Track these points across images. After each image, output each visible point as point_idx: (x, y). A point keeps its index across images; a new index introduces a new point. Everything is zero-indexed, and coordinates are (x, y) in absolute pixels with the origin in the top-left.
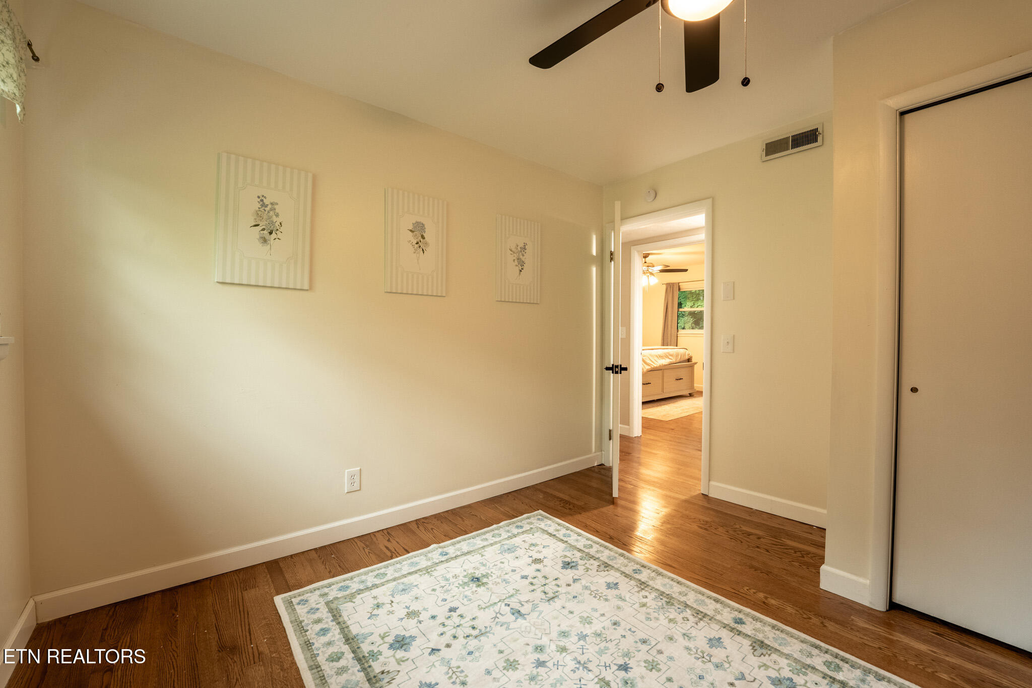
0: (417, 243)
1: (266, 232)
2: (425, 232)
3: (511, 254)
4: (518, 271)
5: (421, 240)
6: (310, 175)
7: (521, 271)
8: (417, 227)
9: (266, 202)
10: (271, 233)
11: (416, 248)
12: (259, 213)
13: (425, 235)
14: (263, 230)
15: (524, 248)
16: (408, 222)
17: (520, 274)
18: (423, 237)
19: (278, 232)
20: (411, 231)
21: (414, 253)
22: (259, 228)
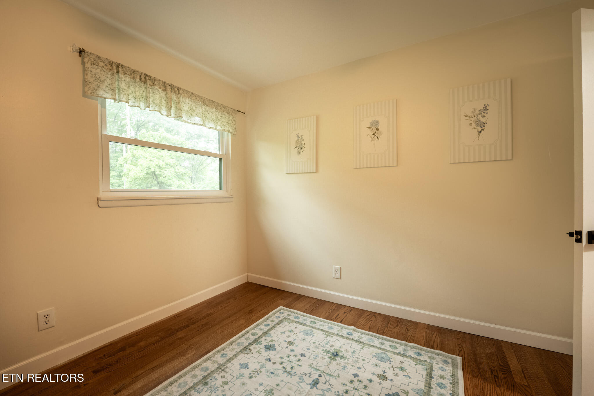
0: (373, 134)
1: (300, 149)
2: (379, 125)
3: (467, 119)
4: (477, 133)
5: (376, 131)
6: (315, 117)
7: (481, 132)
8: (373, 124)
9: (299, 136)
10: (301, 149)
11: (372, 138)
12: (297, 141)
13: (379, 127)
14: (299, 148)
15: (485, 109)
16: (367, 123)
17: (479, 135)
18: (377, 129)
19: (304, 148)
20: (369, 128)
21: (371, 141)
22: (297, 148)
